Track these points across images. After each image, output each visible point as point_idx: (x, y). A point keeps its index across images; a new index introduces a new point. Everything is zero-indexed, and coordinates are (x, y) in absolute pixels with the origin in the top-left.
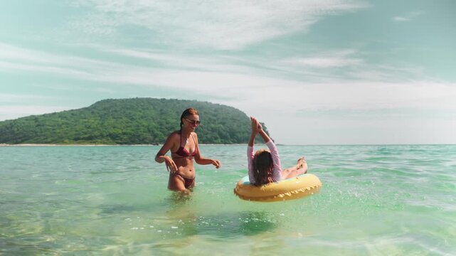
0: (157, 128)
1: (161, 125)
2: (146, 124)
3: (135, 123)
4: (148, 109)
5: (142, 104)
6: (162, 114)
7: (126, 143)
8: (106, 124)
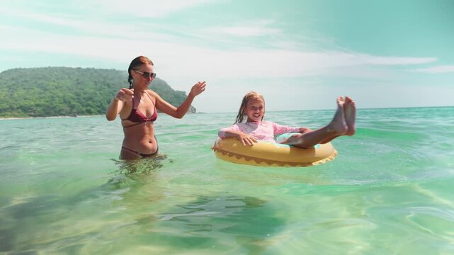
0: (74, 99)
1: (78, 95)
2: (61, 95)
3: (48, 94)
4: (62, 79)
5: (56, 73)
6: (78, 83)
7: (40, 116)
8: (15, 95)
